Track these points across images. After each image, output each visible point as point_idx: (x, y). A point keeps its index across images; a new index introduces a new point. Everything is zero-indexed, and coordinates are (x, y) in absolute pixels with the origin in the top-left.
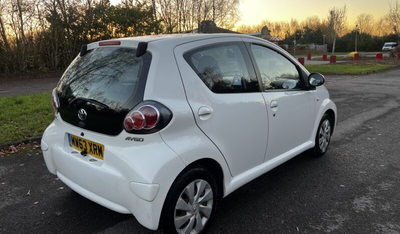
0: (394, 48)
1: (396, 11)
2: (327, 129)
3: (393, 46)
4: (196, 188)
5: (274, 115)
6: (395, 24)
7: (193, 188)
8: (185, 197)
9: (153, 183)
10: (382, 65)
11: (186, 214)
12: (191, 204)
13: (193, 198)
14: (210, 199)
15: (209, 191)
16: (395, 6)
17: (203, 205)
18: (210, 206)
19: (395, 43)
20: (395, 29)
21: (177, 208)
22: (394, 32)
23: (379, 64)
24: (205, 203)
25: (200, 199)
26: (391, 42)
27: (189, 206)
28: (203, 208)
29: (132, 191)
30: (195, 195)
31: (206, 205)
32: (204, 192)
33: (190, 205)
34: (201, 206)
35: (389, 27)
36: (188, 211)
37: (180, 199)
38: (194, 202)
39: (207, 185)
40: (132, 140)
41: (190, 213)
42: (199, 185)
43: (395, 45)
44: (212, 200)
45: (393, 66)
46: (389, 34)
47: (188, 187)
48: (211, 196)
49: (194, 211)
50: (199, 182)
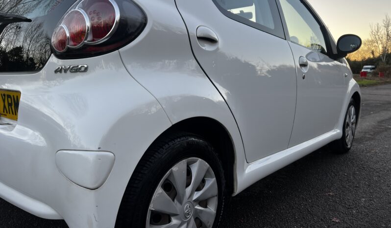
0: (372, 70)
1: (378, 32)
2: (353, 118)
3: (371, 69)
4: (189, 173)
5: (304, 78)
6: (373, 48)
7: (185, 172)
8: (169, 188)
9: (99, 150)
10: (369, 81)
11: (170, 221)
12: (181, 202)
13: (185, 192)
14: (213, 197)
15: (211, 182)
16: (376, 28)
17: (201, 206)
18: (212, 209)
19: (373, 67)
20: (373, 53)
21: (151, 207)
22: (372, 56)
23: (366, 80)
24: (203, 202)
25: (196, 195)
26: (370, 65)
27: (176, 206)
28: (201, 211)
29: (61, 171)
30: (188, 185)
31: (206, 207)
32: (203, 182)
33: (178, 204)
34: (198, 207)
35: (367, 51)
36: (175, 215)
37: (159, 190)
38: (185, 199)
39: (208, 171)
40: (66, 71)
41: (177, 219)
42: (195, 169)
43: (373, 69)
44: (216, 199)
45: (379, 81)
46: (367, 58)
47: (175, 169)
48: (215, 191)
49: (186, 215)
50: (195, 162)
